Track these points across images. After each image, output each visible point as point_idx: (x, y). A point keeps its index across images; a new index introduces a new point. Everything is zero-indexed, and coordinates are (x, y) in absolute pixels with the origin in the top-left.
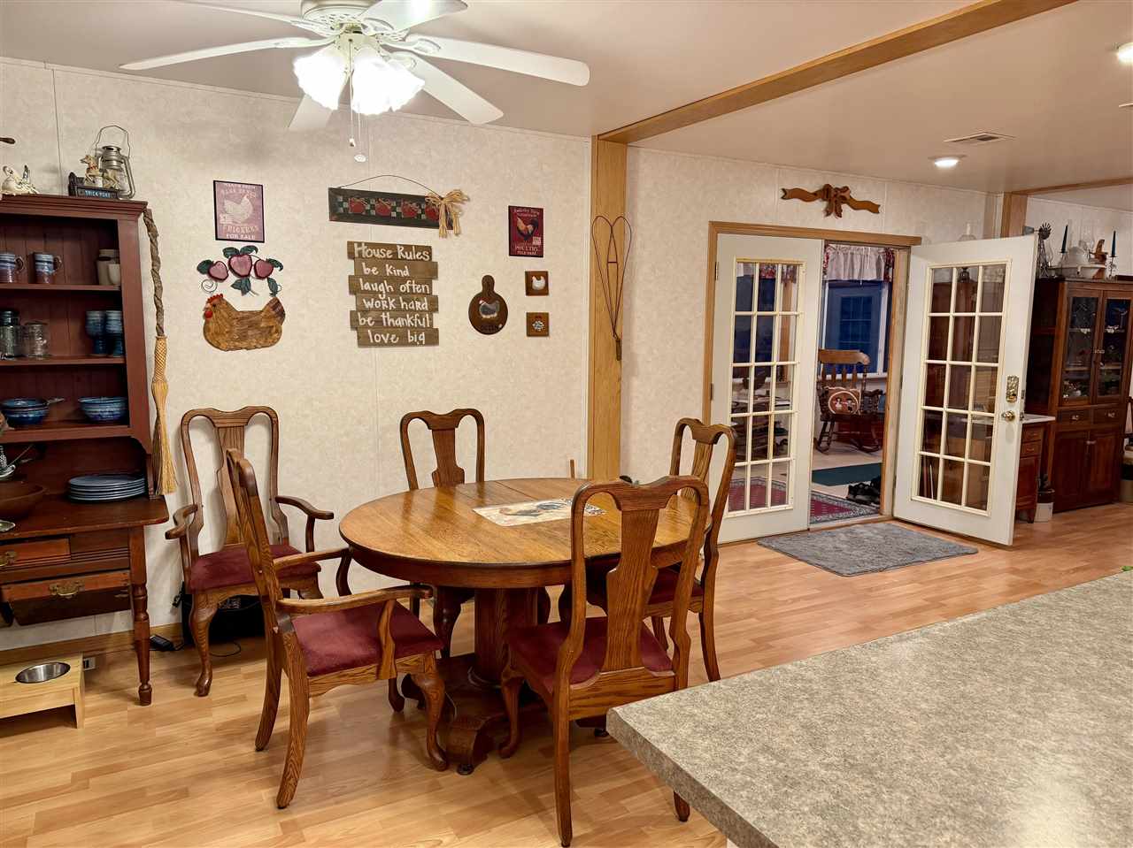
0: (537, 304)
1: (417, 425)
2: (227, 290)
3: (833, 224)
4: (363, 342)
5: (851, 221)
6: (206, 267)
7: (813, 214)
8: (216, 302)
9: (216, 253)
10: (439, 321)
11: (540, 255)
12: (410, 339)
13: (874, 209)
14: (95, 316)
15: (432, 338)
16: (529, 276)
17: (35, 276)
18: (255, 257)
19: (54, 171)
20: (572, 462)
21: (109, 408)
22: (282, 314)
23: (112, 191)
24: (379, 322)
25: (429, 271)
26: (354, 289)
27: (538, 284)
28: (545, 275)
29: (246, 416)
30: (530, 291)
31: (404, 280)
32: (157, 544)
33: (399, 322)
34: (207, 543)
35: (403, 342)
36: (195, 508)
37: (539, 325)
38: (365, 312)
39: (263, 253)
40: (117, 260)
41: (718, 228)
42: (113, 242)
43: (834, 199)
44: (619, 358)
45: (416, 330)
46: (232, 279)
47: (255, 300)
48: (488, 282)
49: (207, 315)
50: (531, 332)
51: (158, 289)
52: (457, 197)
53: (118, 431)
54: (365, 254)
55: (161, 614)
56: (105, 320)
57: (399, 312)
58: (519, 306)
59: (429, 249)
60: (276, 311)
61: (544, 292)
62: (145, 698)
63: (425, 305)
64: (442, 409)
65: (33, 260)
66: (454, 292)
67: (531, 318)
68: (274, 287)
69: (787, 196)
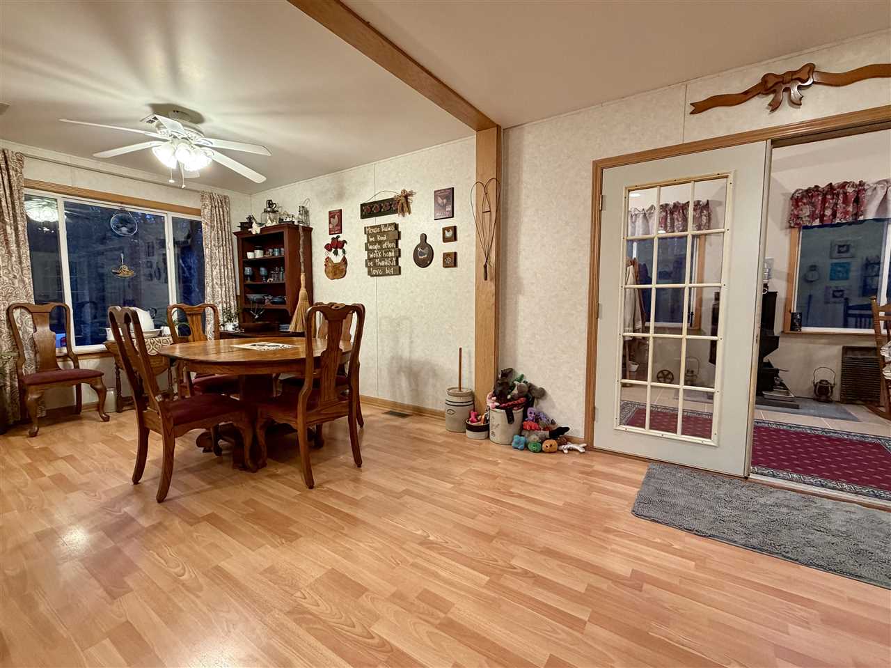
0: (450, 247)
2: (331, 255)
4: (370, 274)
6: (327, 246)
7: (748, 117)
9: (330, 241)
10: (401, 262)
11: (452, 216)
12: (387, 272)
15: (399, 271)
16: (445, 230)
18: (339, 240)
20: (460, 349)
22: (346, 263)
24: (375, 264)
25: (398, 236)
26: (367, 249)
27: (449, 235)
28: (454, 229)
30: (445, 240)
31: (384, 241)
33: (383, 263)
35: (386, 274)
37: (449, 260)
38: (370, 260)
39: (341, 238)
40: (284, 245)
41: (603, 164)
42: (284, 239)
45: (393, 267)
46: (333, 250)
47: (339, 257)
48: (424, 237)
49: (326, 265)
50: (446, 265)
54: (370, 232)
57: (382, 259)
58: (440, 248)
59: (397, 225)
61: (454, 239)
63: (395, 254)
66: (408, 245)
67: (446, 256)
68: (344, 252)
69: (699, 108)
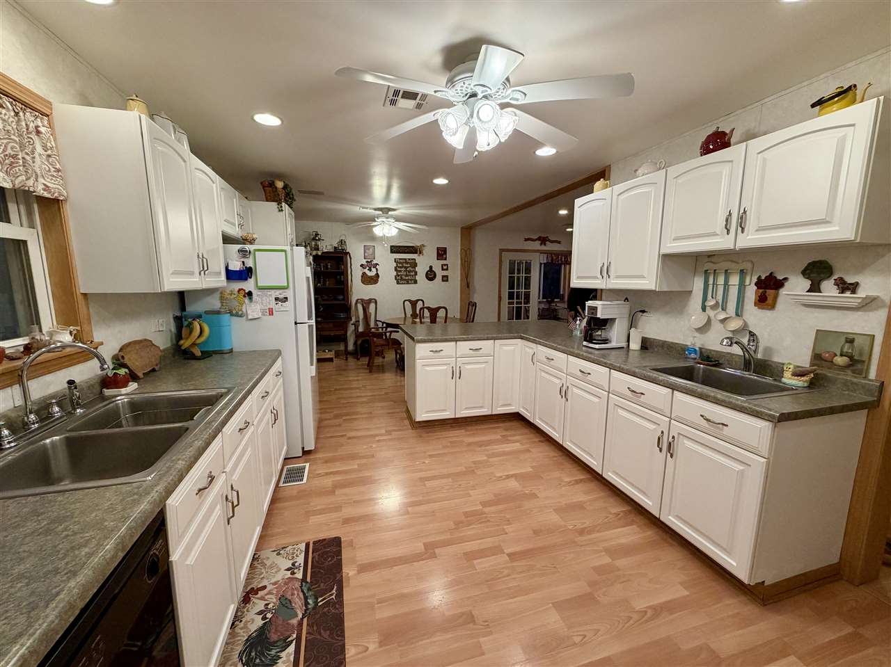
0: (445, 273)
1: (407, 303)
2: (366, 271)
3: (543, 248)
4: (398, 283)
5: (550, 247)
6: (362, 265)
7: (536, 245)
8: (364, 274)
9: (364, 263)
10: (417, 278)
11: (446, 259)
12: (410, 282)
13: (559, 242)
14: (339, 277)
15: (416, 282)
16: (442, 265)
17: (327, 268)
18: (373, 263)
19: (331, 245)
21: (341, 297)
22: (379, 276)
23: (343, 250)
24: (401, 278)
25: (415, 265)
26: (396, 270)
27: (445, 267)
28: (447, 265)
29: (370, 301)
30: (443, 269)
31: (408, 267)
32: (351, 328)
33: (407, 278)
34: (361, 329)
35: (408, 283)
36: (359, 321)
37: (445, 279)
38: (398, 276)
39: (375, 262)
40: (343, 264)
41: (502, 251)
42: (342, 261)
43: (543, 240)
44: (468, 287)
45: (411, 280)
46: (368, 268)
47: (373, 273)
48: (431, 267)
49: (362, 277)
50: (443, 281)
51: (351, 271)
52: (423, 246)
53: (342, 302)
54: (399, 261)
55: (351, 347)
56: (340, 278)
57: (406, 275)
58: (440, 273)
59: (415, 259)
60: (377, 275)
61: (447, 269)
62: (347, 359)
63: (414, 273)
64: (414, 299)
65: (327, 265)
66: (421, 270)
67: (443, 277)
68: (377, 270)
69: (526, 240)
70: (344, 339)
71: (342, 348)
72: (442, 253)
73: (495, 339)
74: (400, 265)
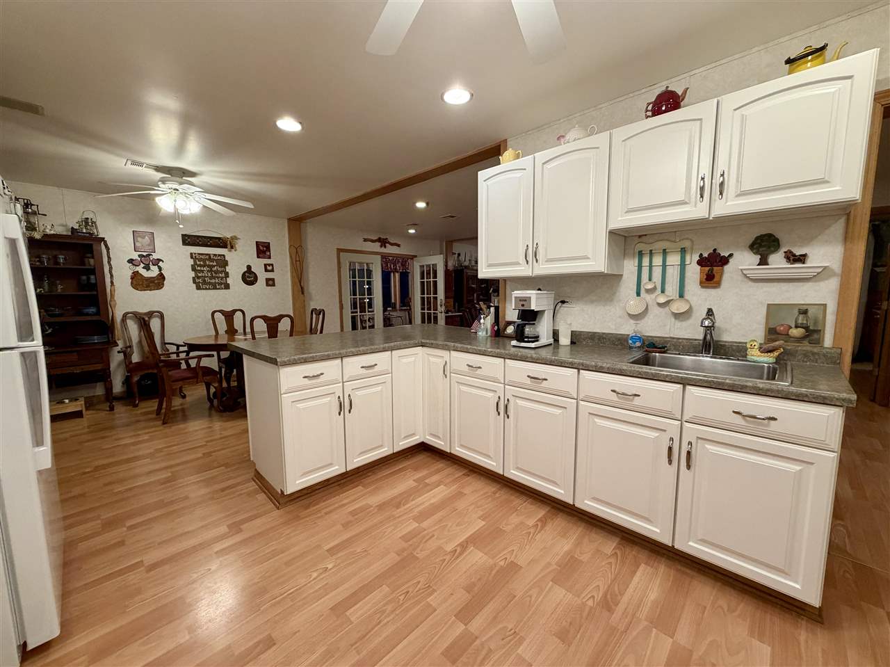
0: (270, 275)
1: (218, 315)
2: (140, 269)
3: (383, 250)
4: (198, 288)
5: (390, 250)
6: (131, 261)
7: (376, 247)
9: (135, 256)
10: (229, 281)
11: (270, 258)
12: (218, 287)
13: (399, 246)
14: (84, 278)
15: (227, 287)
16: (265, 265)
17: (57, 263)
18: (151, 258)
19: (63, 225)
21: (92, 310)
22: (164, 278)
23: (90, 233)
24: (204, 281)
25: (226, 263)
26: (193, 269)
27: (269, 268)
28: (272, 265)
29: (151, 314)
30: (266, 271)
31: (214, 266)
32: (116, 358)
33: (213, 281)
34: (136, 358)
35: (215, 288)
36: (130, 347)
37: (271, 282)
38: (199, 277)
39: (155, 256)
40: (93, 257)
41: (340, 251)
42: (92, 252)
43: (383, 242)
44: (303, 293)
45: (221, 284)
46: (142, 265)
47: (154, 272)
48: (249, 267)
49: (132, 278)
50: (268, 285)
51: (111, 268)
52: (235, 238)
53: (95, 318)
54: (197, 257)
55: (118, 387)
56: (89, 279)
57: (212, 278)
58: (262, 276)
59: (224, 255)
60: (161, 277)
61: (272, 271)
62: (112, 409)
63: (223, 275)
64: (229, 309)
65: (56, 258)
66: (235, 270)
67: (268, 280)
68: (160, 269)
69: (365, 240)
70: (104, 376)
71: (99, 390)
72: (263, 250)
73: (392, 349)
74: (199, 264)
